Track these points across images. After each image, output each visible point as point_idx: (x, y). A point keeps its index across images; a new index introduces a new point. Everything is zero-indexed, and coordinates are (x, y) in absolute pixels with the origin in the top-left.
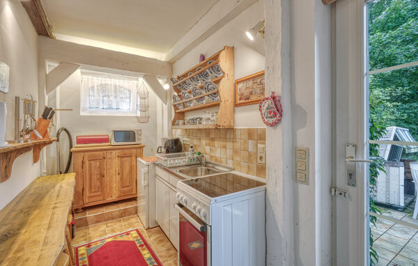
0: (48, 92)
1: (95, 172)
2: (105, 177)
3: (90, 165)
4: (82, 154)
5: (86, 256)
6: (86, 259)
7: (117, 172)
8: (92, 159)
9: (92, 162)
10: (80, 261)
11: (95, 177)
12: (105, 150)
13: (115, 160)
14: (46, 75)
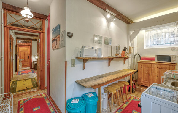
0: (131, 42)
1: (146, 72)
2: (150, 76)
3: (144, 69)
4: (141, 64)
5: (132, 100)
6: (131, 101)
7: (157, 75)
8: (145, 67)
9: (145, 68)
10: (129, 100)
11: (146, 75)
12: (151, 64)
13: (155, 69)
14: (130, 36)
